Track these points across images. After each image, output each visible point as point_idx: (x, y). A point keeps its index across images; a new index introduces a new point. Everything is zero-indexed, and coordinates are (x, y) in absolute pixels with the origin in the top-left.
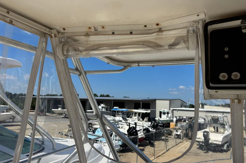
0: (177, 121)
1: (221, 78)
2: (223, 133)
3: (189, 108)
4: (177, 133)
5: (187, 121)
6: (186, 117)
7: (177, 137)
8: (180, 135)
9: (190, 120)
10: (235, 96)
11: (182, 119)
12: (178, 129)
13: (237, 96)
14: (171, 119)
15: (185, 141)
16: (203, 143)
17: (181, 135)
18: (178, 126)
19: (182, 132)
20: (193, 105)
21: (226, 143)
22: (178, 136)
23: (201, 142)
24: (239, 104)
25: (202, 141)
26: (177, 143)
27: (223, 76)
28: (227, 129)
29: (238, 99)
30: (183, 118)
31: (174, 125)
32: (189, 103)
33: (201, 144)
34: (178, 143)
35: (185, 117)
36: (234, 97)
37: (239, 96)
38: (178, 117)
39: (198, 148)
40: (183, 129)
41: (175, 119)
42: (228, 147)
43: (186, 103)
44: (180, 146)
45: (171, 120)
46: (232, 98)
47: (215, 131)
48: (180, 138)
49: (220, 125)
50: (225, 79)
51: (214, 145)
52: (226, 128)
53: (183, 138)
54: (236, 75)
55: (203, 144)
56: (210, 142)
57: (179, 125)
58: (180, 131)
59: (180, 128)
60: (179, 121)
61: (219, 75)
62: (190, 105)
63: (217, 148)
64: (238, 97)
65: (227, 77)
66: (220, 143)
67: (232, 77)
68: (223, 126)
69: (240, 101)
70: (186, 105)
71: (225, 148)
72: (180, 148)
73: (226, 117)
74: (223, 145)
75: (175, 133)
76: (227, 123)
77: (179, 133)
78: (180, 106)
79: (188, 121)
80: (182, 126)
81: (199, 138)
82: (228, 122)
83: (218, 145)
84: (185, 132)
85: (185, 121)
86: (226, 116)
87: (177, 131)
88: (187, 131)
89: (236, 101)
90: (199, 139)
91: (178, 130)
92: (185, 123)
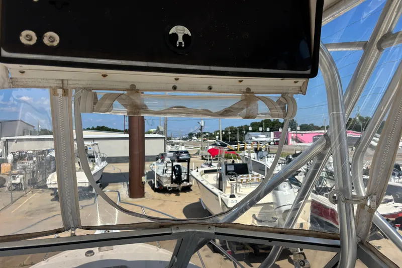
0: (15, 161)
1: (23, 40)
3: (39, 135)
4: (13, 182)
5: (35, 159)
6: (34, 151)
7: (14, 188)
8: (19, 183)
9: (41, 156)
10: (58, 82)
11: (25, 156)
12: (16, 174)
13: (61, 82)
14: (3, 157)
15: (30, 192)
17: (22, 184)
18: (18, 168)
19: (24, 178)
20: (46, 130)
22: (18, 187)
24: (64, 97)
26: (14, 199)
27: (28, 37)
28: (97, 164)
29: (63, 89)
30: (26, 153)
31: (10, 168)
32: (40, 126)
34: (16, 198)
35: (31, 152)
36: (55, 85)
37: (65, 82)
38: (18, 153)
39: (52, 200)
40: (26, 173)
41: (10, 157)
43: (34, 127)
44: (20, 204)
45: (3, 159)
46: (52, 85)
47: (80, 169)
48: (21, 189)
50: (32, 43)
52: (96, 161)
53: (26, 189)
54: (52, 38)
57: (19, 166)
58: (21, 176)
59: (21, 172)
60: (19, 160)
61: (20, 34)
62: (42, 130)
64: (63, 84)
65: (35, 38)
66: (87, 185)
67: (44, 40)
68: (92, 159)
69: (66, 92)
70: (33, 130)
72: (20, 206)
73: (97, 146)
74: (90, 188)
75: (10, 181)
76: (98, 154)
77: (18, 181)
78: (22, 133)
79: (37, 157)
80: (24, 168)
82: (99, 152)
84: (29, 177)
85: (31, 158)
86: (97, 144)
87: (14, 178)
88: (35, 175)
89: (60, 91)
91: (17, 176)
92: (31, 162)
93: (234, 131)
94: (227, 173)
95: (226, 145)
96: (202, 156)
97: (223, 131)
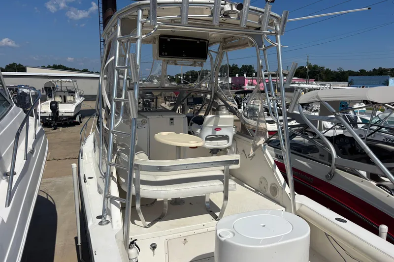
2: (74, 102)
16: (49, 118)
21: (78, 114)
23: (47, 117)
25: (48, 115)
27: (163, 53)
28: (77, 98)
33: (47, 120)
42: (80, 118)
47: (62, 102)
49: (67, 93)
51: (65, 119)
52: (76, 96)
54: (166, 54)
55: (51, 119)
56: (59, 115)
63: (69, 122)
66: (73, 114)
68: (72, 94)
71: (77, 119)
74: (75, 117)
81: (45, 112)
83: (69, 118)
86: (76, 81)
90: (45, 114)
93: (195, 76)
94: (188, 104)
95: (188, 83)
96: (165, 97)
97: (184, 75)
